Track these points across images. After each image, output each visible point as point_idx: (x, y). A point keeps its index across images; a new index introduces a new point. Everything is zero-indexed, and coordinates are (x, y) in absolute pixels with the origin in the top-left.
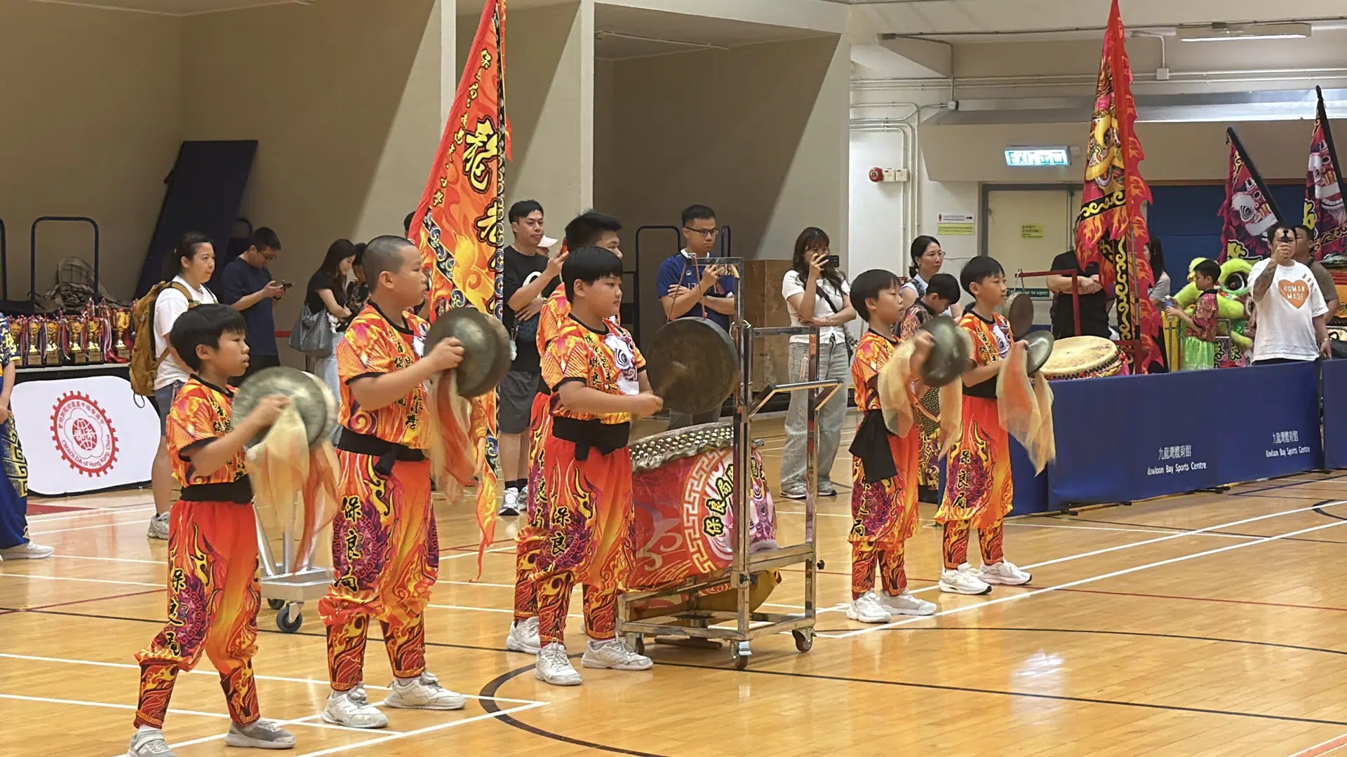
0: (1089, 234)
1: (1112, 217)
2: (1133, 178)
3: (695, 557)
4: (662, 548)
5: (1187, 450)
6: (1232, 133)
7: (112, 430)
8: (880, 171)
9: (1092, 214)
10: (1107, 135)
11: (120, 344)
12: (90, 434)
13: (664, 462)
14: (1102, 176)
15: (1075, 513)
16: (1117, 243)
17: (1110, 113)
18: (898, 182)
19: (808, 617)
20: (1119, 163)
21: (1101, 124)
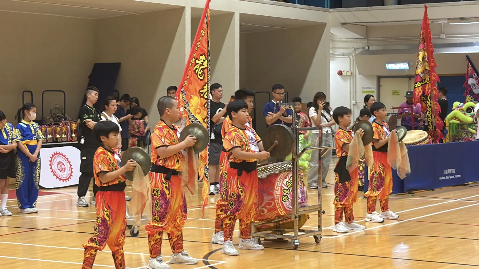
0: (417, 94)
1: (425, 87)
2: (433, 73)
3: (279, 209)
4: (267, 207)
5: (454, 171)
6: (468, 57)
7: (71, 165)
8: (341, 71)
9: (418, 86)
10: (423, 58)
11: (73, 135)
12: (63, 167)
13: (268, 176)
14: (422, 73)
15: (414, 193)
16: (427, 96)
17: (424, 50)
18: (347, 76)
19: (319, 231)
20: (428, 68)
21: (421, 54)
